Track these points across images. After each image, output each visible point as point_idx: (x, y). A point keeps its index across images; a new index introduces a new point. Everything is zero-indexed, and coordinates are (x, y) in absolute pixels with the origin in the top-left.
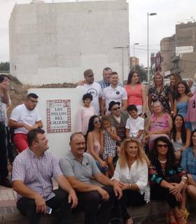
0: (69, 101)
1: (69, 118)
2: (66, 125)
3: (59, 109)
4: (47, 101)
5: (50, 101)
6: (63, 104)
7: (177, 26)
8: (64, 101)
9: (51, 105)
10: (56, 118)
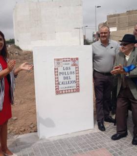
0: (77, 59)
1: (77, 77)
2: (74, 85)
3: (67, 69)
4: (55, 59)
5: (58, 60)
6: (71, 63)
7: (108, 16)
8: (72, 59)
9: (58, 63)
10: (65, 78)
